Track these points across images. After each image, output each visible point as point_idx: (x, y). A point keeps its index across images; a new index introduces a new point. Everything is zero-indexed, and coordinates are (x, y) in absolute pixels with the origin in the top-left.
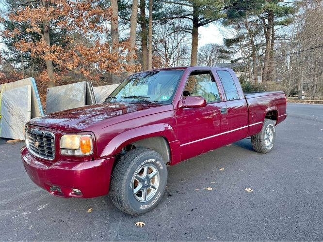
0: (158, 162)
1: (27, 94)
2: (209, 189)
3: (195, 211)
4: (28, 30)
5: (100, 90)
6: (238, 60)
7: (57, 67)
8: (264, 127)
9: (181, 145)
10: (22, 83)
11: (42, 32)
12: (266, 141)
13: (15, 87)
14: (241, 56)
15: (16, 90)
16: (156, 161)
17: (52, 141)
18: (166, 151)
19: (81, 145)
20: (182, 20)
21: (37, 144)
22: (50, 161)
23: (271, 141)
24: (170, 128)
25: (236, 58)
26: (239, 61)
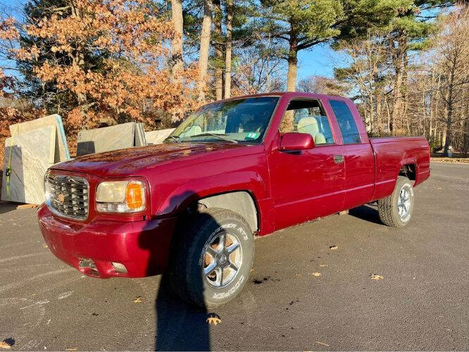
0: (241, 229)
1: (50, 139)
2: (317, 274)
3: (296, 305)
4: (54, 49)
5: (154, 137)
6: (354, 99)
7: (93, 104)
8: (397, 187)
9: (275, 207)
10: (42, 122)
11: (74, 53)
12: (401, 209)
13: (33, 129)
14: (360, 94)
15: (34, 133)
16: (237, 227)
17: (85, 191)
18: (253, 214)
19: (128, 198)
20: (275, 40)
21: (62, 197)
22: (80, 222)
23: (408, 209)
24: (259, 179)
25: (352, 96)
26: (356, 102)
